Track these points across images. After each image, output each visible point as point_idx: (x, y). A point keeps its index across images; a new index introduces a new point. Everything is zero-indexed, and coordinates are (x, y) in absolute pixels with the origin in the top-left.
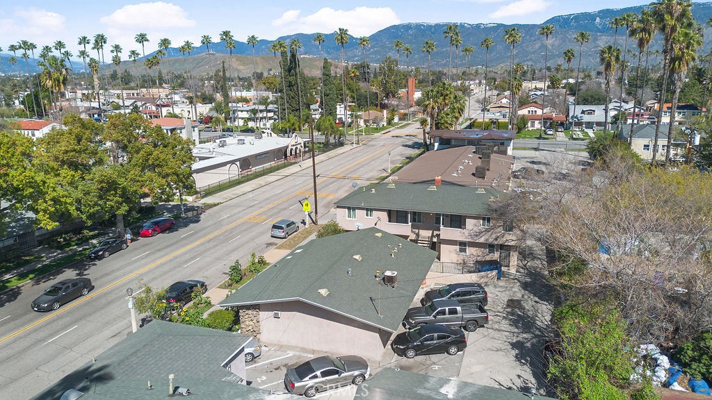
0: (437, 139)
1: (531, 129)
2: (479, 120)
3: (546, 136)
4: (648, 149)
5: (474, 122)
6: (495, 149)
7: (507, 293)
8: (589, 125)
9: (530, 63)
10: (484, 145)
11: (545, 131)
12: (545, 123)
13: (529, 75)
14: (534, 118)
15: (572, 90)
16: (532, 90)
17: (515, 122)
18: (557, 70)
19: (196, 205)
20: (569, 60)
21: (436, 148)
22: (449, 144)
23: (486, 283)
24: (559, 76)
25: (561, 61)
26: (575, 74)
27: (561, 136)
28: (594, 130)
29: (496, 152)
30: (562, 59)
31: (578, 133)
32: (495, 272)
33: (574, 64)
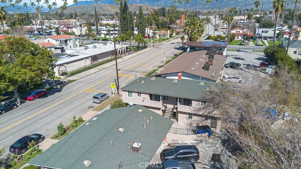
0: (189, 47)
1: (236, 40)
2: (212, 36)
3: (244, 44)
4: (296, 53)
5: (210, 36)
6: (217, 52)
7: (213, 148)
8: (265, 38)
9: (239, 7)
10: (212, 50)
11: (243, 41)
12: (244, 37)
13: (238, 13)
14: (238, 35)
15: (258, 20)
16: (239, 20)
17: (229, 37)
18: (251, 10)
19: (64, 80)
20: (257, 6)
21: (188, 51)
22: (195, 49)
23: (201, 140)
24: (252, 13)
25: (253, 6)
26: (259, 12)
27: (251, 44)
28: (267, 41)
29: (217, 54)
30: (254, 5)
31: (259, 42)
32: (207, 134)
33: (260, 7)
